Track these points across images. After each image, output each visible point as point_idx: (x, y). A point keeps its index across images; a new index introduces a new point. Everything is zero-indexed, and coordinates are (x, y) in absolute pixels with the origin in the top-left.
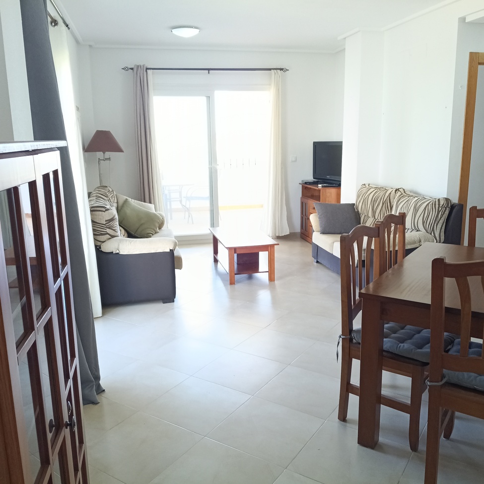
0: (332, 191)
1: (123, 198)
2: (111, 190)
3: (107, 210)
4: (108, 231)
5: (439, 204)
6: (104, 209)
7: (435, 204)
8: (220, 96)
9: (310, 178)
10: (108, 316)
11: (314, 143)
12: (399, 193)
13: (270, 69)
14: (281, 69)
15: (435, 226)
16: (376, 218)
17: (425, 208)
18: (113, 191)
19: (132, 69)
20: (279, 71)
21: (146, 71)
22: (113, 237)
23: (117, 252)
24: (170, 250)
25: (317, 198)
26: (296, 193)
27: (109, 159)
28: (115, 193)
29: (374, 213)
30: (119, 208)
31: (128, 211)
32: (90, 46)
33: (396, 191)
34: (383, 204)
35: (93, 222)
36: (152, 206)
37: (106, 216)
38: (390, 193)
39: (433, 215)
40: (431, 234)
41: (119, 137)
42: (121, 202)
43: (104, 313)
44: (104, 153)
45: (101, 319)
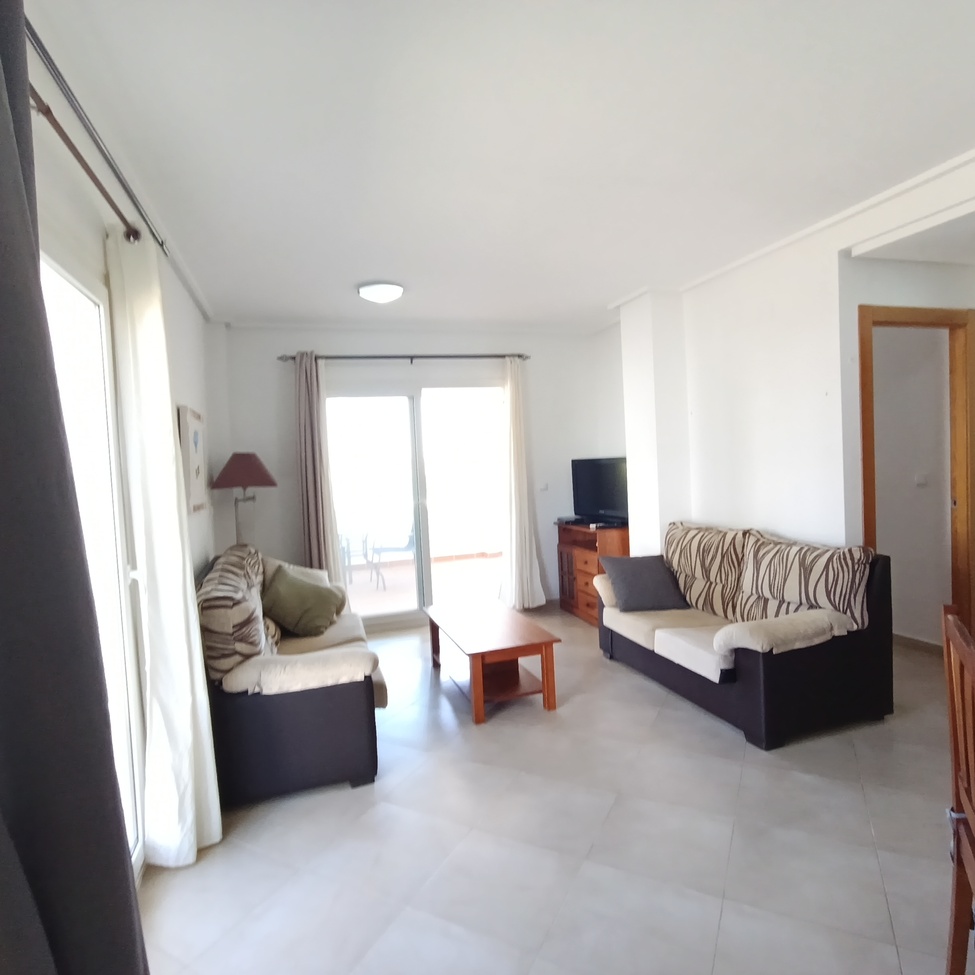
0: (613, 535)
1: (274, 563)
2: (253, 551)
3: (234, 604)
4: (240, 647)
5: (852, 559)
6: (230, 603)
7: (845, 559)
8: (427, 393)
9: (568, 512)
11: (573, 461)
12: (752, 540)
13: (503, 356)
14: (520, 356)
16: (712, 579)
17: (827, 567)
18: (256, 552)
19: (294, 358)
20: (517, 359)
21: (316, 359)
22: (247, 657)
23: (257, 690)
24: (365, 677)
25: (590, 544)
26: (551, 539)
27: (253, 498)
28: (260, 554)
29: (706, 572)
30: (267, 583)
31: (282, 588)
32: (228, 325)
33: (745, 534)
34: (723, 557)
36: (323, 574)
37: (236, 616)
38: (734, 538)
39: (845, 579)
40: (845, 613)
41: (271, 461)
42: (270, 571)
44: (245, 489)
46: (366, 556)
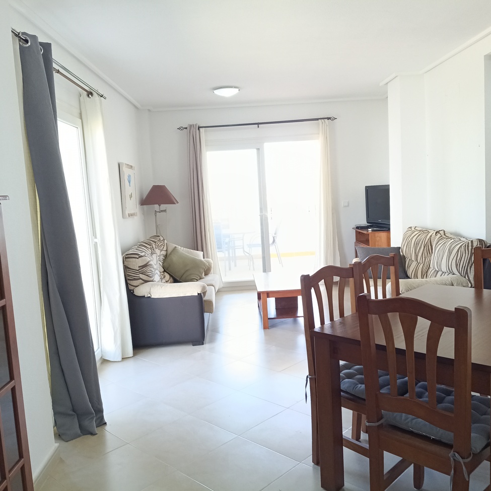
1: (172, 246)
2: (162, 239)
4: (141, 276)
5: (472, 246)
6: (137, 256)
7: (468, 246)
8: (268, 146)
9: (363, 222)
10: (139, 357)
11: (366, 187)
12: (439, 235)
13: (317, 119)
14: (329, 118)
15: (469, 269)
16: (419, 262)
17: (458, 251)
18: (164, 240)
19: (186, 128)
20: (326, 120)
21: (199, 129)
22: (146, 281)
23: (149, 295)
24: (198, 294)
25: (367, 242)
27: (165, 211)
28: (166, 241)
29: (417, 256)
30: (168, 254)
31: (174, 258)
32: (149, 110)
33: (436, 233)
34: (424, 247)
35: (126, 268)
37: (139, 262)
38: (431, 236)
39: (466, 257)
40: (465, 277)
41: (174, 189)
42: (170, 250)
43: (135, 354)
44: (160, 206)
45: (132, 359)
46: (243, 248)
